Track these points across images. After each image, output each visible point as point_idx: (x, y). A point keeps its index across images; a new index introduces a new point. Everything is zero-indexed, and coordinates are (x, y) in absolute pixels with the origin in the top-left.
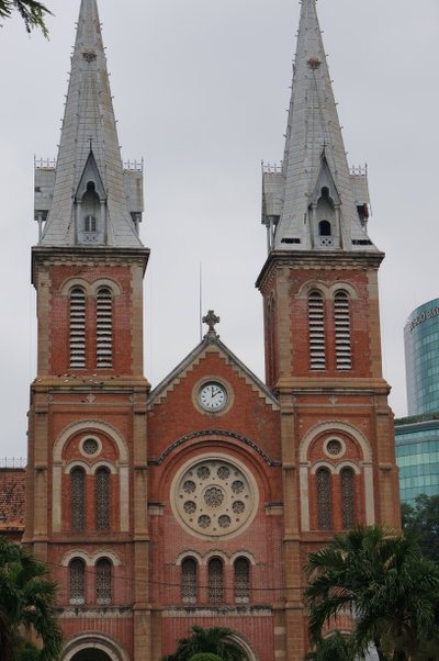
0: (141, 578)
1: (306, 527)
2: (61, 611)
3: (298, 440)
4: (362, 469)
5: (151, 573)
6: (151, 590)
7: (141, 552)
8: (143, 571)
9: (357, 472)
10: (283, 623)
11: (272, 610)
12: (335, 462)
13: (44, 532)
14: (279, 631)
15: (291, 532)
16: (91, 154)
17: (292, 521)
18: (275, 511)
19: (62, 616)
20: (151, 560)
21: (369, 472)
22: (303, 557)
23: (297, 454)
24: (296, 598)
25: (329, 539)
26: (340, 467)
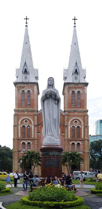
0: (36, 146)
1: (69, 137)
2: (20, 152)
3: (68, 121)
4: (81, 127)
5: (38, 145)
6: (38, 148)
7: (36, 141)
8: (36, 144)
9: (80, 127)
13: (17, 137)
15: (66, 138)
16: (25, 62)
17: (66, 136)
18: (63, 134)
19: (21, 152)
20: (38, 143)
21: (83, 127)
22: (68, 143)
23: (68, 123)
24: (66, 150)
25: (74, 139)
26: (77, 126)
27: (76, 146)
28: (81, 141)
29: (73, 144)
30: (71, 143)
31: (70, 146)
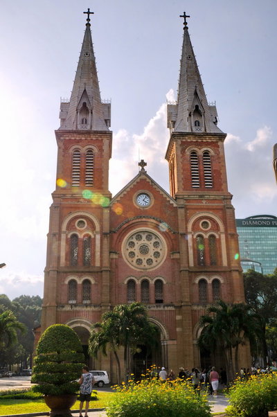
0: (106, 290)
1: (192, 264)
2: (63, 307)
3: (187, 221)
4: (220, 236)
5: (111, 287)
6: (110, 296)
7: (106, 276)
8: (107, 285)
9: (217, 237)
10: (180, 314)
11: (175, 307)
12: (206, 232)
13: (56, 266)
14: (178, 317)
15: (183, 266)
16: (85, 90)
17: (184, 261)
18: (177, 256)
19: (64, 309)
20: (111, 281)
21: (223, 236)
22: (191, 279)
23: (186, 228)
24: (187, 300)
25: (203, 270)
26: (208, 235)
27: (210, 288)
28: (222, 273)
29: (203, 282)
30: (197, 281)
31: (196, 289)
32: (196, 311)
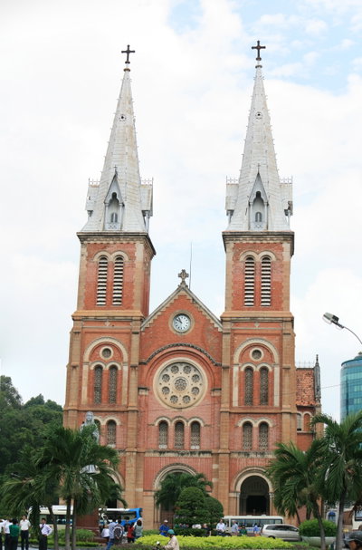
0: (132, 434)
1: (235, 404)
3: (233, 350)
4: (273, 368)
5: (138, 430)
6: (137, 440)
7: (132, 417)
8: (132, 429)
9: (270, 370)
10: (217, 462)
11: (212, 454)
12: (256, 364)
13: (76, 404)
14: (215, 466)
15: (225, 407)
17: (225, 398)
18: (216, 394)
20: (139, 421)
21: (277, 370)
22: (232, 422)
23: (232, 359)
24: (225, 446)
25: (249, 411)
26: (259, 367)
27: (255, 432)
28: (272, 416)
29: (248, 425)
30: (240, 425)
31: (239, 433)
32: (236, 459)
